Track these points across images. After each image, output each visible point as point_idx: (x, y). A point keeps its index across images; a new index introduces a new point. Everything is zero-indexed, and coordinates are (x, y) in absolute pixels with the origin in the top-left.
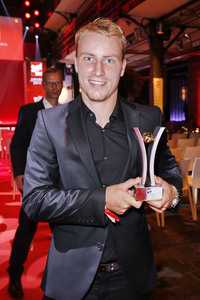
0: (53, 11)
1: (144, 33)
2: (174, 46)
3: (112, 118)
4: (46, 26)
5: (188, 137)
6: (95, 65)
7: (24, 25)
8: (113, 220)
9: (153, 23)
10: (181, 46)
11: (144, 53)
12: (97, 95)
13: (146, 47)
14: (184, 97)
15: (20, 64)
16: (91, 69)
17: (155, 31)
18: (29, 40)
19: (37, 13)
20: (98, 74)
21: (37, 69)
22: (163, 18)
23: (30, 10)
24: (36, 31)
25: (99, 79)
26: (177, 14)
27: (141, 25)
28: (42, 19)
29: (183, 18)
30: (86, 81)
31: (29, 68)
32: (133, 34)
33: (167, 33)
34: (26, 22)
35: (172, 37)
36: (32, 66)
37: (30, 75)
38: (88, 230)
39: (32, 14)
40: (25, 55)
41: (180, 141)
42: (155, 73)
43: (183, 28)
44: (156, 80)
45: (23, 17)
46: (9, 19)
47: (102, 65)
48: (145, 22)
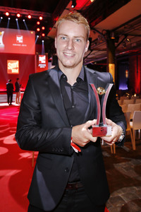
0: (52, 27)
1: (103, 38)
2: (121, 46)
3: (79, 79)
4: (48, 35)
5: (130, 98)
6: (68, 42)
7: (36, 35)
8: (76, 151)
9: (108, 33)
10: (125, 46)
11: (103, 50)
12: (68, 62)
13: (105, 47)
14: (127, 76)
15: (33, 56)
16: (65, 45)
17: (110, 37)
18: (38, 43)
19: (43, 28)
20: (70, 48)
21: (42, 59)
22: (114, 30)
23: (40, 26)
24: (43, 38)
25: (70, 52)
26: (122, 28)
27: (102, 34)
28: (46, 32)
29: (126, 30)
30: (62, 54)
31: (38, 59)
32: (97, 39)
33: (117, 38)
34: (37, 33)
35: (120, 40)
36: (40, 58)
37: (38, 62)
38: (60, 157)
39: (41, 29)
40: (36, 51)
41: (125, 101)
42: (110, 61)
43: (126, 36)
44: (110, 65)
45: (36, 30)
46: (28, 31)
47: (73, 42)
48: (104, 32)
